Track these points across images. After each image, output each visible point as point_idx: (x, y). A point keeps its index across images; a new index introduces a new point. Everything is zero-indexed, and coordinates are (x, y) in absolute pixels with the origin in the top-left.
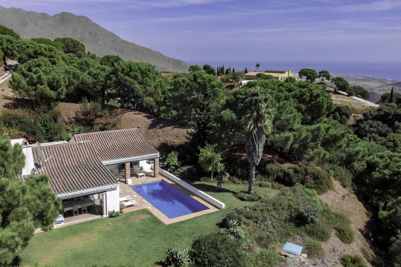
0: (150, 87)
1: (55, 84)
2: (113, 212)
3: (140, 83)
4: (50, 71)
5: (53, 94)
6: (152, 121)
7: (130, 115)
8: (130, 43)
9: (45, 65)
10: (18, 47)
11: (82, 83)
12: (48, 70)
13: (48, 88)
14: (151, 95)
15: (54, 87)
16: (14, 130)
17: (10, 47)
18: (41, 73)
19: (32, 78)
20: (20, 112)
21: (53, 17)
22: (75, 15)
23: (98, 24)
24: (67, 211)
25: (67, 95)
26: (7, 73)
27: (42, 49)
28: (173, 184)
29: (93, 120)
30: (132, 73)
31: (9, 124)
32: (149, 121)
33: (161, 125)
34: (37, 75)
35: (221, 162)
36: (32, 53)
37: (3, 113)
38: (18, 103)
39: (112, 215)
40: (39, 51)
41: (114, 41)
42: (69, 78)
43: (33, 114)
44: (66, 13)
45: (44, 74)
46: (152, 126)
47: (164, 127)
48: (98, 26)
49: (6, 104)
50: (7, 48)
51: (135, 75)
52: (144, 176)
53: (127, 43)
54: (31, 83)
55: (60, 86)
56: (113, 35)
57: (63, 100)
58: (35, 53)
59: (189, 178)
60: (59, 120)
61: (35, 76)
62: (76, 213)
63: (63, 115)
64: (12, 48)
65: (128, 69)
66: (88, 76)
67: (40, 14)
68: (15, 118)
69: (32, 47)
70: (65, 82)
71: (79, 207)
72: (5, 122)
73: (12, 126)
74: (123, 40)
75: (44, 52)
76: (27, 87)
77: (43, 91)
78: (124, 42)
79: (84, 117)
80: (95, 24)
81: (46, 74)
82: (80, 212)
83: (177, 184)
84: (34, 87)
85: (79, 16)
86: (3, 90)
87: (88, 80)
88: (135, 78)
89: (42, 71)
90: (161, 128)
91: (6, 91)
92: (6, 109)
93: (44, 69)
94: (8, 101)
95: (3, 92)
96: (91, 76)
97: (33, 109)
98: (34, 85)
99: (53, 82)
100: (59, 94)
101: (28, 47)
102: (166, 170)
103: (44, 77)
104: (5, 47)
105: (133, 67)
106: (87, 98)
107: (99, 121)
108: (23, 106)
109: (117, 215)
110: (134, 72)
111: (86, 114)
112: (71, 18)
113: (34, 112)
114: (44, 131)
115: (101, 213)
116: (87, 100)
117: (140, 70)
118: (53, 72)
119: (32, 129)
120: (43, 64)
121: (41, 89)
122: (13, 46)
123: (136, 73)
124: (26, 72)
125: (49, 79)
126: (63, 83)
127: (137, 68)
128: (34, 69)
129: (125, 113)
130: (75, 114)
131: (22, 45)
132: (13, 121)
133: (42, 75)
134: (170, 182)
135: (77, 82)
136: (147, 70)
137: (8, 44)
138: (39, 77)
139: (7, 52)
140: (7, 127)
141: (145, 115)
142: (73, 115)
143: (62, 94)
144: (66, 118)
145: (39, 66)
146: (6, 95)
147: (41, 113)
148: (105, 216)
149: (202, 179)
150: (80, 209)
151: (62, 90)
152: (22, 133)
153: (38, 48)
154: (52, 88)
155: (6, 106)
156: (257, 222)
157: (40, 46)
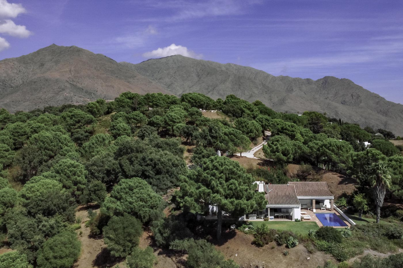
0: (343, 157)
1: (286, 152)
2: (297, 219)
3: (336, 154)
4: (284, 144)
5: (285, 158)
6: (342, 179)
7: (330, 175)
8: (395, 104)
9: (282, 140)
10: (272, 124)
11: (303, 152)
12: (283, 144)
13: (282, 155)
14: (344, 163)
15: (286, 154)
16: (261, 178)
17: (267, 124)
18: (279, 145)
19: (273, 148)
20: (265, 168)
21: (317, 81)
22: (337, 78)
23: (361, 86)
24: (277, 216)
25: (294, 159)
26: (264, 142)
27: (287, 126)
28: (339, 215)
29: (306, 176)
30: (331, 148)
31: (259, 174)
32: (340, 179)
33: (347, 182)
34: (276, 147)
35: (366, 204)
36: (280, 129)
37: (256, 168)
38: (265, 163)
39: (296, 221)
40: (285, 127)
41: (377, 103)
42: (296, 148)
43: (273, 170)
44: (329, 77)
45: (280, 146)
46: (341, 183)
47: (348, 184)
48: (361, 88)
49: (259, 163)
50: (265, 124)
51: (333, 149)
52: (325, 209)
53: (393, 105)
54: (273, 152)
55: (289, 154)
56: (377, 97)
57: (290, 162)
58: (282, 128)
59: (348, 213)
60: (288, 174)
61: (275, 147)
62: (280, 217)
63: (290, 171)
64: (269, 125)
65: (329, 145)
66: (307, 148)
67: (304, 79)
68: (262, 171)
69: (281, 124)
70: (293, 151)
71: (282, 215)
72: (257, 173)
73: (260, 176)
74: (388, 102)
75: (288, 128)
76: (270, 153)
77: (278, 156)
78: (389, 103)
79: (302, 174)
80: (358, 86)
81: (282, 146)
82: (282, 217)
83: (341, 215)
84: (274, 154)
85: (341, 79)
86: (260, 154)
87: (307, 151)
88: (333, 151)
89: (280, 144)
90: (346, 184)
91: (261, 154)
92: (258, 166)
93: (280, 143)
94: (260, 161)
95: (259, 155)
96: (309, 148)
97: (273, 167)
98: (274, 152)
99: (285, 151)
100: (288, 158)
101: (278, 124)
102: (339, 208)
103: (279, 148)
104: (264, 124)
105: (332, 143)
106: (304, 162)
107: (310, 177)
108: (267, 165)
109: (299, 221)
110: (332, 147)
111: (303, 172)
112: (333, 82)
113: (273, 169)
114: (278, 180)
115: (292, 219)
116: (303, 163)
117: (337, 146)
118: (286, 145)
119: (271, 179)
120: (280, 140)
121: (278, 155)
122: (269, 123)
123: (333, 148)
124: (271, 144)
125: (283, 149)
126: (291, 152)
127: (335, 144)
128: (275, 143)
129: (326, 173)
130: (297, 171)
131: (274, 123)
132: (261, 173)
133: (279, 147)
134: (338, 214)
135: (300, 152)
136: (342, 146)
137: (266, 122)
138: (277, 148)
139: (265, 127)
140: (258, 176)
141: (340, 175)
142: (296, 172)
143: (290, 159)
144: (291, 174)
145: (278, 141)
146: (261, 157)
147: (277, 170)
148: (293, 220)
149: (355, 214)
150: (282, 216)
151: (290, 156)
152: (266, 180)
153: (284, 125)
154: (285, 155)
155: (259, 164)
156: (363, 232)
157: (286, 124)
